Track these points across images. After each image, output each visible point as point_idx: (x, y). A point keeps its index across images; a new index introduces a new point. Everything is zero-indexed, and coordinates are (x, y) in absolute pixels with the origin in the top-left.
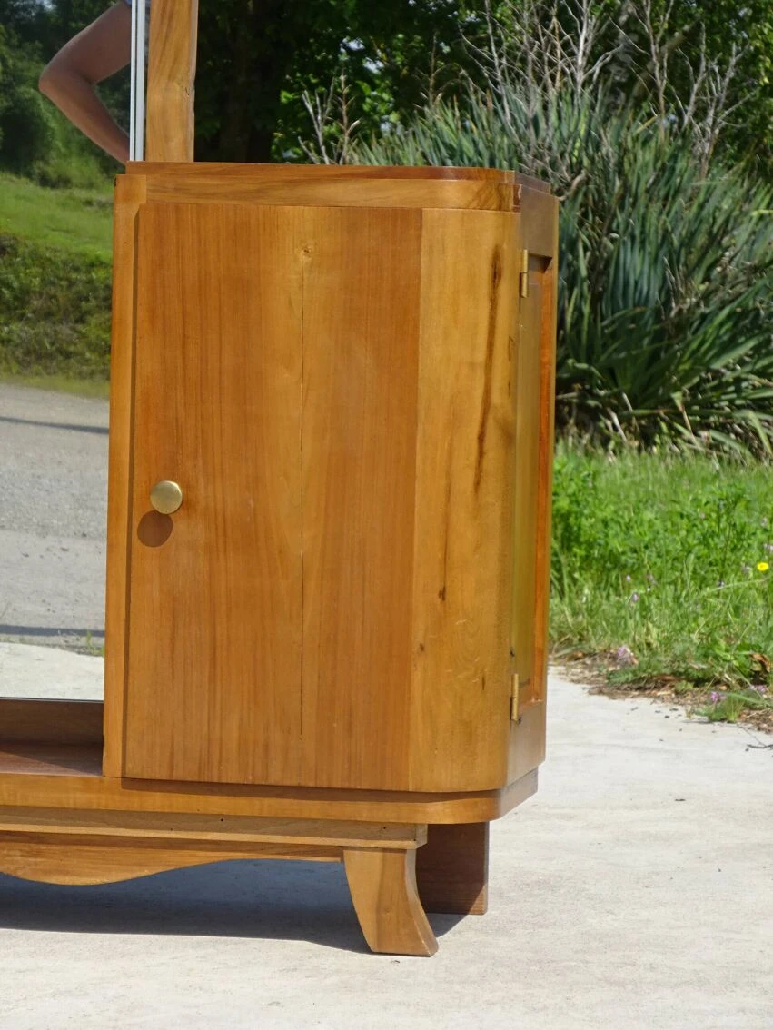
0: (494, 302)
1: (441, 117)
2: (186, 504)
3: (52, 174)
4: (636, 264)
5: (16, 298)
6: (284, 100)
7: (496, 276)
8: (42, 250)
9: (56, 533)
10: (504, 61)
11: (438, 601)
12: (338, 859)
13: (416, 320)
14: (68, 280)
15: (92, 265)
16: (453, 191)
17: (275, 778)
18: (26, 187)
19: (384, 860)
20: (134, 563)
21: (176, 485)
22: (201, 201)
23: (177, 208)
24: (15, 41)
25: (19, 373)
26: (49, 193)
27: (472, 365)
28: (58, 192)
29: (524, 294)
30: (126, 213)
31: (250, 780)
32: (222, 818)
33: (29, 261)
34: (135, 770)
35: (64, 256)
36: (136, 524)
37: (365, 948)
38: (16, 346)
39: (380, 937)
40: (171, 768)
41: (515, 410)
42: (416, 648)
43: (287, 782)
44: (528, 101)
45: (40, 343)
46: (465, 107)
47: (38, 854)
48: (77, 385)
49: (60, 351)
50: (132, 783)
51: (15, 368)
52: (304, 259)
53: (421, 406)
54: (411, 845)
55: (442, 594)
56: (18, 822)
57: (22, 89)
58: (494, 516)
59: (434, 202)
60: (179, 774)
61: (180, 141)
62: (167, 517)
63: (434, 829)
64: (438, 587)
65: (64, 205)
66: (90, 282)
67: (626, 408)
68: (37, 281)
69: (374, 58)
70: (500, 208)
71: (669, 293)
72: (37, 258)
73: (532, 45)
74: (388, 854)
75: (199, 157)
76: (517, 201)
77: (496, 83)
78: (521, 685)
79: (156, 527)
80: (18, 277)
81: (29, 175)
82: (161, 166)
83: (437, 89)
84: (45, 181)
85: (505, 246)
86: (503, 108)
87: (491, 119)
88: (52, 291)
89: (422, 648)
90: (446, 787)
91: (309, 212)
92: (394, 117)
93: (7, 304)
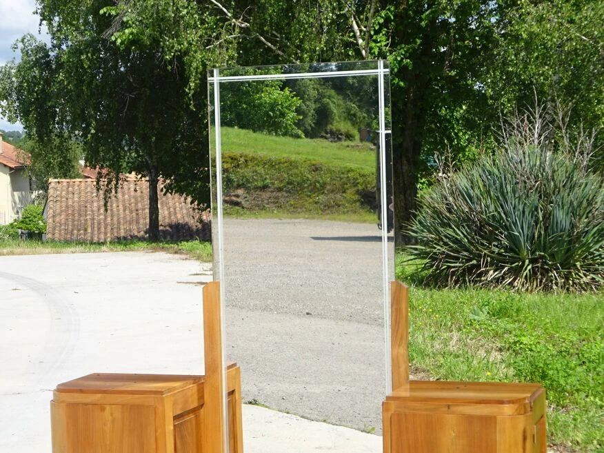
4: (561, 216)
5: (321, 186)
8: (331, 167)
14: (340, 177)
15: (349, 171)
25: (322, 214)
33: (326, 172)
35: (339, 169)
38: (321, 204)
45: (330, 203)
48: (342, 217)
49: (336, 204)
51: (320, 212)
57: (325, 99)
65: (339, 148)
66: (348, 177)
67: (559, 269)
68: (329, 179)
71: (573, 226)
72: (330, 171)
80: (322, 179)
88: (334, 182)
93: (318, 189)
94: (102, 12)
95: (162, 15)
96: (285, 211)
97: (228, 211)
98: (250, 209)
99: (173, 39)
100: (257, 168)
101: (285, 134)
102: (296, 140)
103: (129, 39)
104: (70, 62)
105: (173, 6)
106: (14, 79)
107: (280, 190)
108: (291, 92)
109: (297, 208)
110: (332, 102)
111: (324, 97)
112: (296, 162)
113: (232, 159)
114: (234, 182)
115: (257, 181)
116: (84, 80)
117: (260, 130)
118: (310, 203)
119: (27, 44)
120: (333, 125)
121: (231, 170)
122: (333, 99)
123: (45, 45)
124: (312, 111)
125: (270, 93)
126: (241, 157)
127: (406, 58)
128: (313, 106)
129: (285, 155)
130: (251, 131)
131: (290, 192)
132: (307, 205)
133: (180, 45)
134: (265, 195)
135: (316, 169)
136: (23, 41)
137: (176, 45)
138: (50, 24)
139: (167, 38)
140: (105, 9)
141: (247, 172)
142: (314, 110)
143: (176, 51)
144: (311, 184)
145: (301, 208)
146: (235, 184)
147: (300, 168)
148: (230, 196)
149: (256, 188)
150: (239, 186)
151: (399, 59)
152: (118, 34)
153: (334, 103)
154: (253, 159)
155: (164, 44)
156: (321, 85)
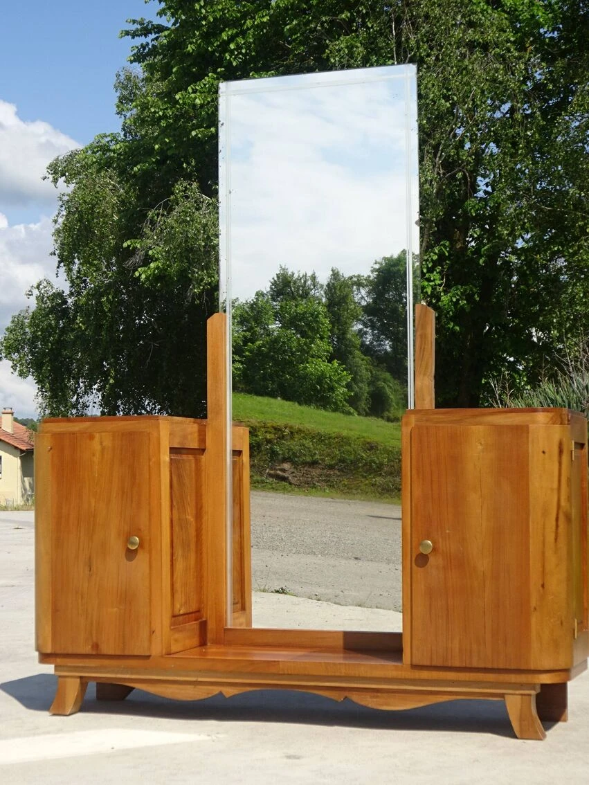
0: (560, 463)
1: (548, 387)
2: (434, 549)
3: (392, 417)
5: (378, 467)
6: (483, 382)
7: (561, 452)
8: (388, 447)
9: (393, 563)
10: (573, 363)
11: (541, 588)
12: (502, 699)
13: (528, 472)
16: (541, 417)
17: (475, 665)
18: (381, 422)
19: (522, 698)
20: (414, 575)
21: (429, 542)
22: (438, 425)
23: (427, 428)
24: (376, 364)
26: (391, 424)
27: (552, 489)
28: (394, 424)
29: (573, 459)
30: (406, 430)
31: (464, 665)
32: (453, 682)
33: (382, 452)
34: (416, 662)
35: (397, 450)
36: (414, 559)
37: (515, 737)
38: (378, 487)
39: (521, 731)
40: (431, 659)
41: (571, 509)
42: (532, 609)
43: (480, 666)
44: (583, 380)
45: (388, 486)
46: (557, 382)
47: (377, 697)
50: (415, 667)
51: (378, 496)
52: (480, 447)
53: (531, 508)
54: (533, 693)
55: (543, 586)
56: (369, 684)
57: (379, 383)
58: (563, 551)
59: (534, 422)
60: (434, 663)
61: (429, 401)
62: (426, 555)
63: (543, 686)
64: (541, 583)
68: (386, 460)
69: (521, 365)
70: (561, 424)
72: (386, 451)
73: (584, 356)
74: (524, 697)
75: (437, 407)
76: (568, 421)
77: (570, 372)
78: (578, 624)
79: (422, 560)
80: (378, 459)
81: (382, 417)
82: (420, 411)
83: (545, 376)
84: (389, 420)
85: (564, 439)
86: (573, 383)
87: (568, 386)
88: (392, 464)
89: (535, 609)
90: (547, 668)
91: (481, 428)
92: (529, 387)
93: (374, 469)
94: (125, 245)
95: (192, 244)
96: (339, 492)
97: (274, 486)
98: (299, 486)
99: (203, 271)
100: (305, 442)
101: (335, 410)
102: (348, 417)
103: (154, 274)
104: (89, 305)
105: (204, 233)
106: (27, 330)
107: (331, 467)
108: (339, 365)
109: (351, 489)
110: (388, 386)
111: (379, 380)
112: (348, 438)
113: (275, 429)
114: (279, 454)
115: (305, 455)
116: (104, 325)
117: (306, 404)
118: (366, 485)
119: (42, 291)
120: (389, 412)
121: (275, 441)
122: (388, 383)
123: (63, 292)
124: (366, 395)
125: (316, 365)
126: (286, 428)
127: (463, 299)
128: (366, 388)
129: (336, 430)
130: (296, 404)
131: (343, 471)
132: (363, 487)
133: (210, 277)
134: (315, 472)
135: (371, 447)
136: (38, 287)
137: (206, 278)
138: (69, 270)
139: (196, 270)
140: (129, 243)
141: (294, 445)
142: (368, 393)
143: (206, 284)
144: (366, 464)
145: (356, 490)
146: (281, 457)
147: (353, 445)
148: (276, 470)
149: (305, 464)
150: (285, 460)
151: (454, 300)
152: (143, 269)
153: (391, 388)
154: (299, 431)
155: (192, 276)
156: (375, 366)
